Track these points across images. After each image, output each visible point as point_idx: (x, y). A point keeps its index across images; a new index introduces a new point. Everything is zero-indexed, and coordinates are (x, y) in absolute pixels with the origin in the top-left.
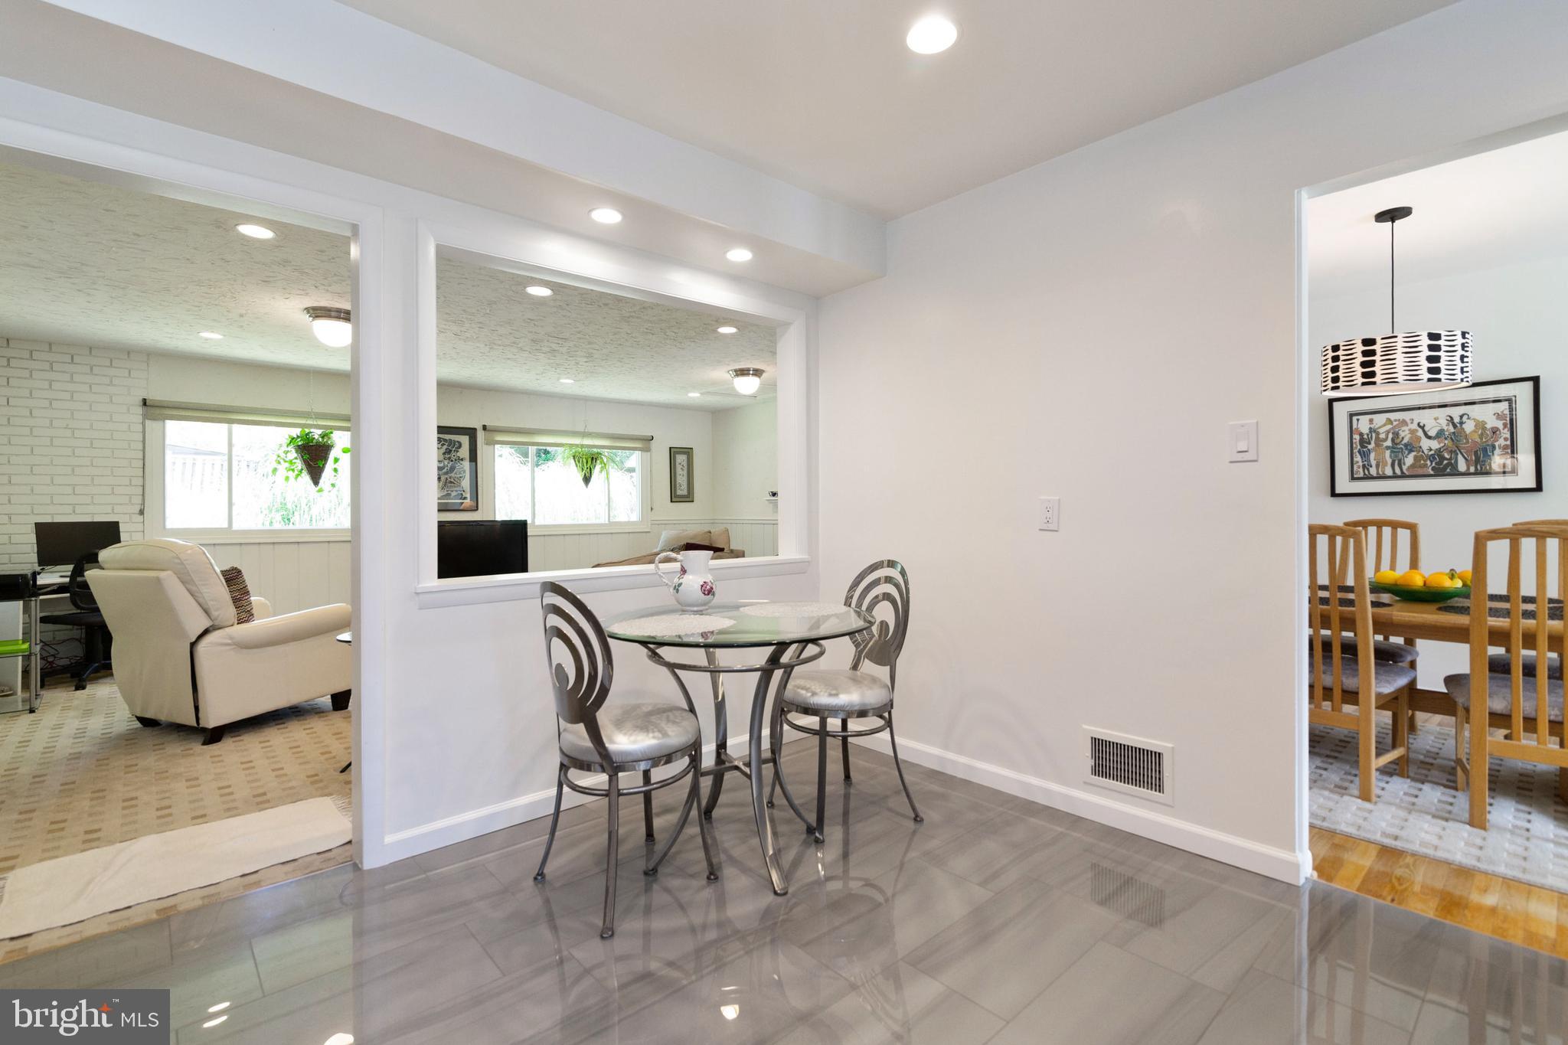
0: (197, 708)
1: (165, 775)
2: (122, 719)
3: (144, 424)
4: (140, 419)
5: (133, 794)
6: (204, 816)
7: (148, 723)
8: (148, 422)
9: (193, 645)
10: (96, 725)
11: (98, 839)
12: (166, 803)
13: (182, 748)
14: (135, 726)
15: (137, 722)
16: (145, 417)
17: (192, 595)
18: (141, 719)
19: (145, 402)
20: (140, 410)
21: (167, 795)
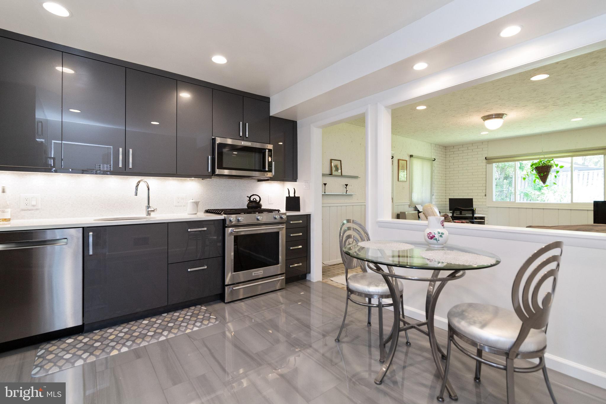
3: (486, 166)
16: (487, 163)
19: (486, 158)
20: (485, 161)
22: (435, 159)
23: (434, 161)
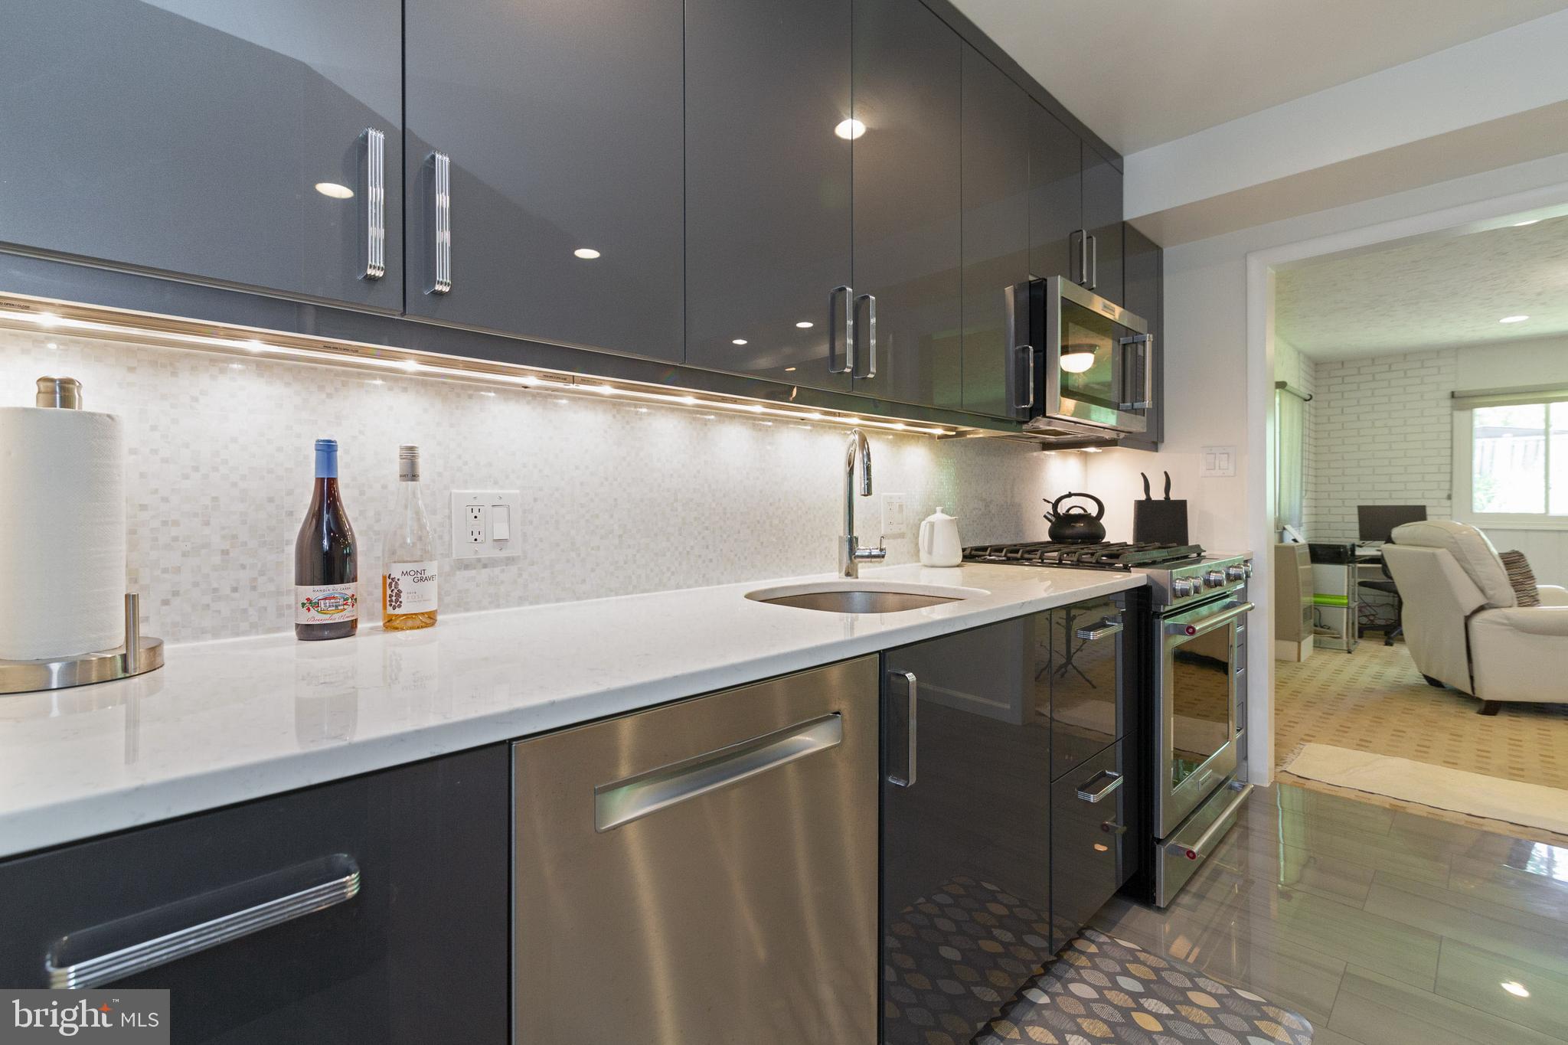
0: (1472, 678)
1: (1434, 724)
2: (1413, 675)
3: (1452, 415)
4: (1448, 411)
5: (1404, 729)
6: (1456, 764)
7: (1434, 682)
8: (1456, 413)
9: (1468, 619)
10: (1392, 673)
11: (1367, 747)
12: (1427, 743)
13: (1458, 710)
14: (1422, 683)
15: (1424, 680)
16: (1454, 408)
17: (1467, 572)
18: (1426, 677)
19: (1453, 395)
20: (1448, 403)
21: (1430, 738)
22: (1311, 397)
23: (1308, 402)
